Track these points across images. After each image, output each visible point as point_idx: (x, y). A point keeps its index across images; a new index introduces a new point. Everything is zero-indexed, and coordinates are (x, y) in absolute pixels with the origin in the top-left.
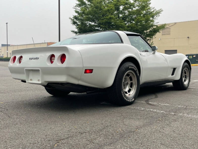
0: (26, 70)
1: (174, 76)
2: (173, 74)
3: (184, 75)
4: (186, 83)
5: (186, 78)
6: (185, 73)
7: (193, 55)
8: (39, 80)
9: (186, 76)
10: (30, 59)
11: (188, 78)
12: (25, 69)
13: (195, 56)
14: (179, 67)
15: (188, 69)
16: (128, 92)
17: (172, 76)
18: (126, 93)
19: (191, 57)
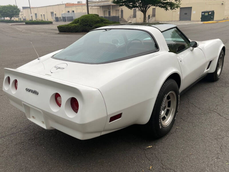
0: (23, 104)
2: (208, 68)
4: (219, 72)
7: (208, 12)
11: (221, 66)
12: (22, 102)
13: (210, 13)
15: (223, 57)
16: (165, 116)
17: (208, 70)
18: (164, 118)
19: (207, 14)
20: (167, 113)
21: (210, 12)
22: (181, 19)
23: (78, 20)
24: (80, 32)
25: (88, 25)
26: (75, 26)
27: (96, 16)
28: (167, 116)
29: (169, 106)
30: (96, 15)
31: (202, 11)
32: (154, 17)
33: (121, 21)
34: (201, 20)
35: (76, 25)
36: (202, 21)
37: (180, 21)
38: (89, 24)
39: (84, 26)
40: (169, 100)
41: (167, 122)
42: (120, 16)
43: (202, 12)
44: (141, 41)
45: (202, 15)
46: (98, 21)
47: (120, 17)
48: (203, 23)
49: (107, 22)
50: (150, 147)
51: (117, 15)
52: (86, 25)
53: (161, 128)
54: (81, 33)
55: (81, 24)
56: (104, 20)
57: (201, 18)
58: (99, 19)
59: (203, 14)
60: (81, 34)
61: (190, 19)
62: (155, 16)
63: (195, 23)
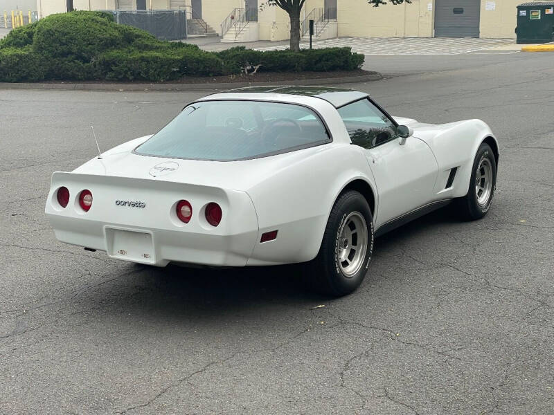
0: (107, 229)
1: (451, 188)
2: (449, 185)
3: (479, 177)
4: (483, 200)
5: (482, 185)
6: (482, 172)
7: (543, 8)
8: (146, 256)
9: (483, 180)
10: (118, 203)
11: (489, 185)
12: (105, 226)
13: (550, 11)
14: (467, 162)
15: (491, 162)
16: (348, 261)
17: (448, 189)
18: (345, 264)
19: (537, 15)
20: (351, 257)
21: (549, 7)
22: (441, 30)
23: (30, 35)
24: (39, 81)
25: (71, 53)
26: (17, 56)
27: (104, 20)
28: (351, 260)
29: (354, 243)
30: (103, 14)
31: (519, 4)
32: (332, 21)
33: (191, 32)
34: (515, 36)
35: (19, 51)
36: (519, 42)
37: (437, 39)
38: (75, 49)
39: (54, 57)
40: (354, 232)
41: (353, 268)
42: (188, 9)
43: (520, 8)
44: (295, 123)
45: (519, 16)
46: (112, 40)
47: (188, 16)
48: (523, 51)
49: (149, 43)
50: (320, 306)
51: (176, 9)
52: (64, 54)
53: (338, 272)
54: (44, 85)
55: (40, 49)
56: (138, 36)
57: (516, 30)
58: (116, 33)
59: (523, 13)
60: (42, 89)
61: (475, 33)
62: (335, 17)
63: (492, 48)
